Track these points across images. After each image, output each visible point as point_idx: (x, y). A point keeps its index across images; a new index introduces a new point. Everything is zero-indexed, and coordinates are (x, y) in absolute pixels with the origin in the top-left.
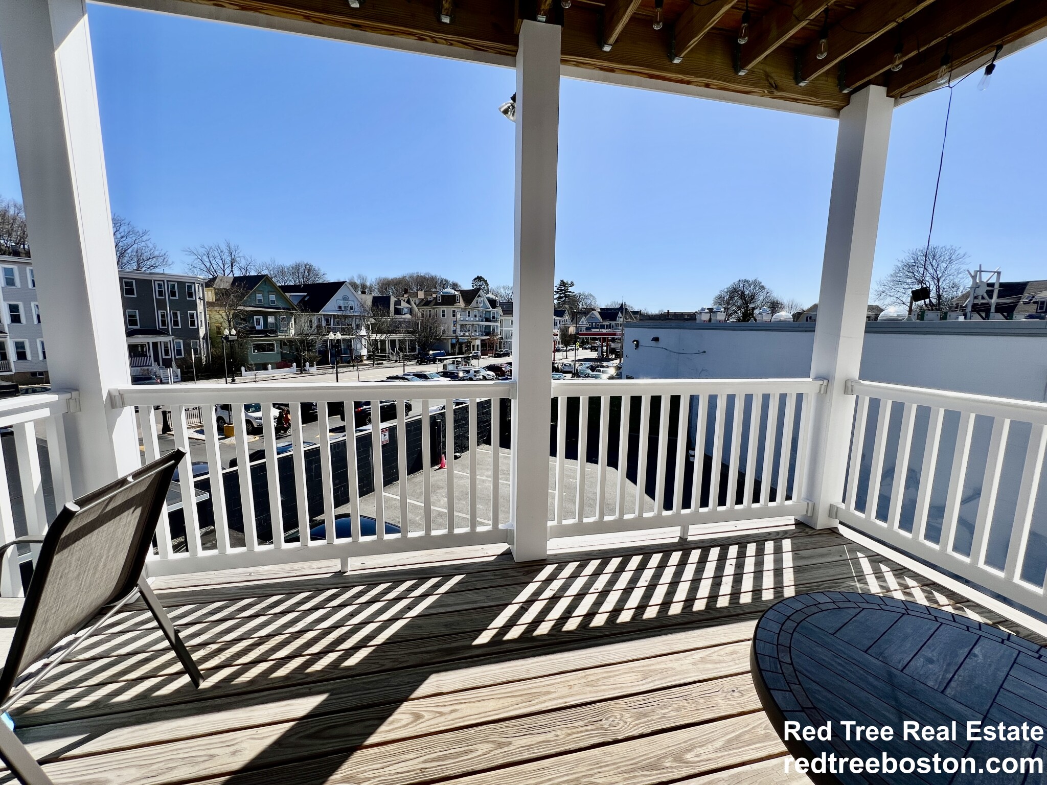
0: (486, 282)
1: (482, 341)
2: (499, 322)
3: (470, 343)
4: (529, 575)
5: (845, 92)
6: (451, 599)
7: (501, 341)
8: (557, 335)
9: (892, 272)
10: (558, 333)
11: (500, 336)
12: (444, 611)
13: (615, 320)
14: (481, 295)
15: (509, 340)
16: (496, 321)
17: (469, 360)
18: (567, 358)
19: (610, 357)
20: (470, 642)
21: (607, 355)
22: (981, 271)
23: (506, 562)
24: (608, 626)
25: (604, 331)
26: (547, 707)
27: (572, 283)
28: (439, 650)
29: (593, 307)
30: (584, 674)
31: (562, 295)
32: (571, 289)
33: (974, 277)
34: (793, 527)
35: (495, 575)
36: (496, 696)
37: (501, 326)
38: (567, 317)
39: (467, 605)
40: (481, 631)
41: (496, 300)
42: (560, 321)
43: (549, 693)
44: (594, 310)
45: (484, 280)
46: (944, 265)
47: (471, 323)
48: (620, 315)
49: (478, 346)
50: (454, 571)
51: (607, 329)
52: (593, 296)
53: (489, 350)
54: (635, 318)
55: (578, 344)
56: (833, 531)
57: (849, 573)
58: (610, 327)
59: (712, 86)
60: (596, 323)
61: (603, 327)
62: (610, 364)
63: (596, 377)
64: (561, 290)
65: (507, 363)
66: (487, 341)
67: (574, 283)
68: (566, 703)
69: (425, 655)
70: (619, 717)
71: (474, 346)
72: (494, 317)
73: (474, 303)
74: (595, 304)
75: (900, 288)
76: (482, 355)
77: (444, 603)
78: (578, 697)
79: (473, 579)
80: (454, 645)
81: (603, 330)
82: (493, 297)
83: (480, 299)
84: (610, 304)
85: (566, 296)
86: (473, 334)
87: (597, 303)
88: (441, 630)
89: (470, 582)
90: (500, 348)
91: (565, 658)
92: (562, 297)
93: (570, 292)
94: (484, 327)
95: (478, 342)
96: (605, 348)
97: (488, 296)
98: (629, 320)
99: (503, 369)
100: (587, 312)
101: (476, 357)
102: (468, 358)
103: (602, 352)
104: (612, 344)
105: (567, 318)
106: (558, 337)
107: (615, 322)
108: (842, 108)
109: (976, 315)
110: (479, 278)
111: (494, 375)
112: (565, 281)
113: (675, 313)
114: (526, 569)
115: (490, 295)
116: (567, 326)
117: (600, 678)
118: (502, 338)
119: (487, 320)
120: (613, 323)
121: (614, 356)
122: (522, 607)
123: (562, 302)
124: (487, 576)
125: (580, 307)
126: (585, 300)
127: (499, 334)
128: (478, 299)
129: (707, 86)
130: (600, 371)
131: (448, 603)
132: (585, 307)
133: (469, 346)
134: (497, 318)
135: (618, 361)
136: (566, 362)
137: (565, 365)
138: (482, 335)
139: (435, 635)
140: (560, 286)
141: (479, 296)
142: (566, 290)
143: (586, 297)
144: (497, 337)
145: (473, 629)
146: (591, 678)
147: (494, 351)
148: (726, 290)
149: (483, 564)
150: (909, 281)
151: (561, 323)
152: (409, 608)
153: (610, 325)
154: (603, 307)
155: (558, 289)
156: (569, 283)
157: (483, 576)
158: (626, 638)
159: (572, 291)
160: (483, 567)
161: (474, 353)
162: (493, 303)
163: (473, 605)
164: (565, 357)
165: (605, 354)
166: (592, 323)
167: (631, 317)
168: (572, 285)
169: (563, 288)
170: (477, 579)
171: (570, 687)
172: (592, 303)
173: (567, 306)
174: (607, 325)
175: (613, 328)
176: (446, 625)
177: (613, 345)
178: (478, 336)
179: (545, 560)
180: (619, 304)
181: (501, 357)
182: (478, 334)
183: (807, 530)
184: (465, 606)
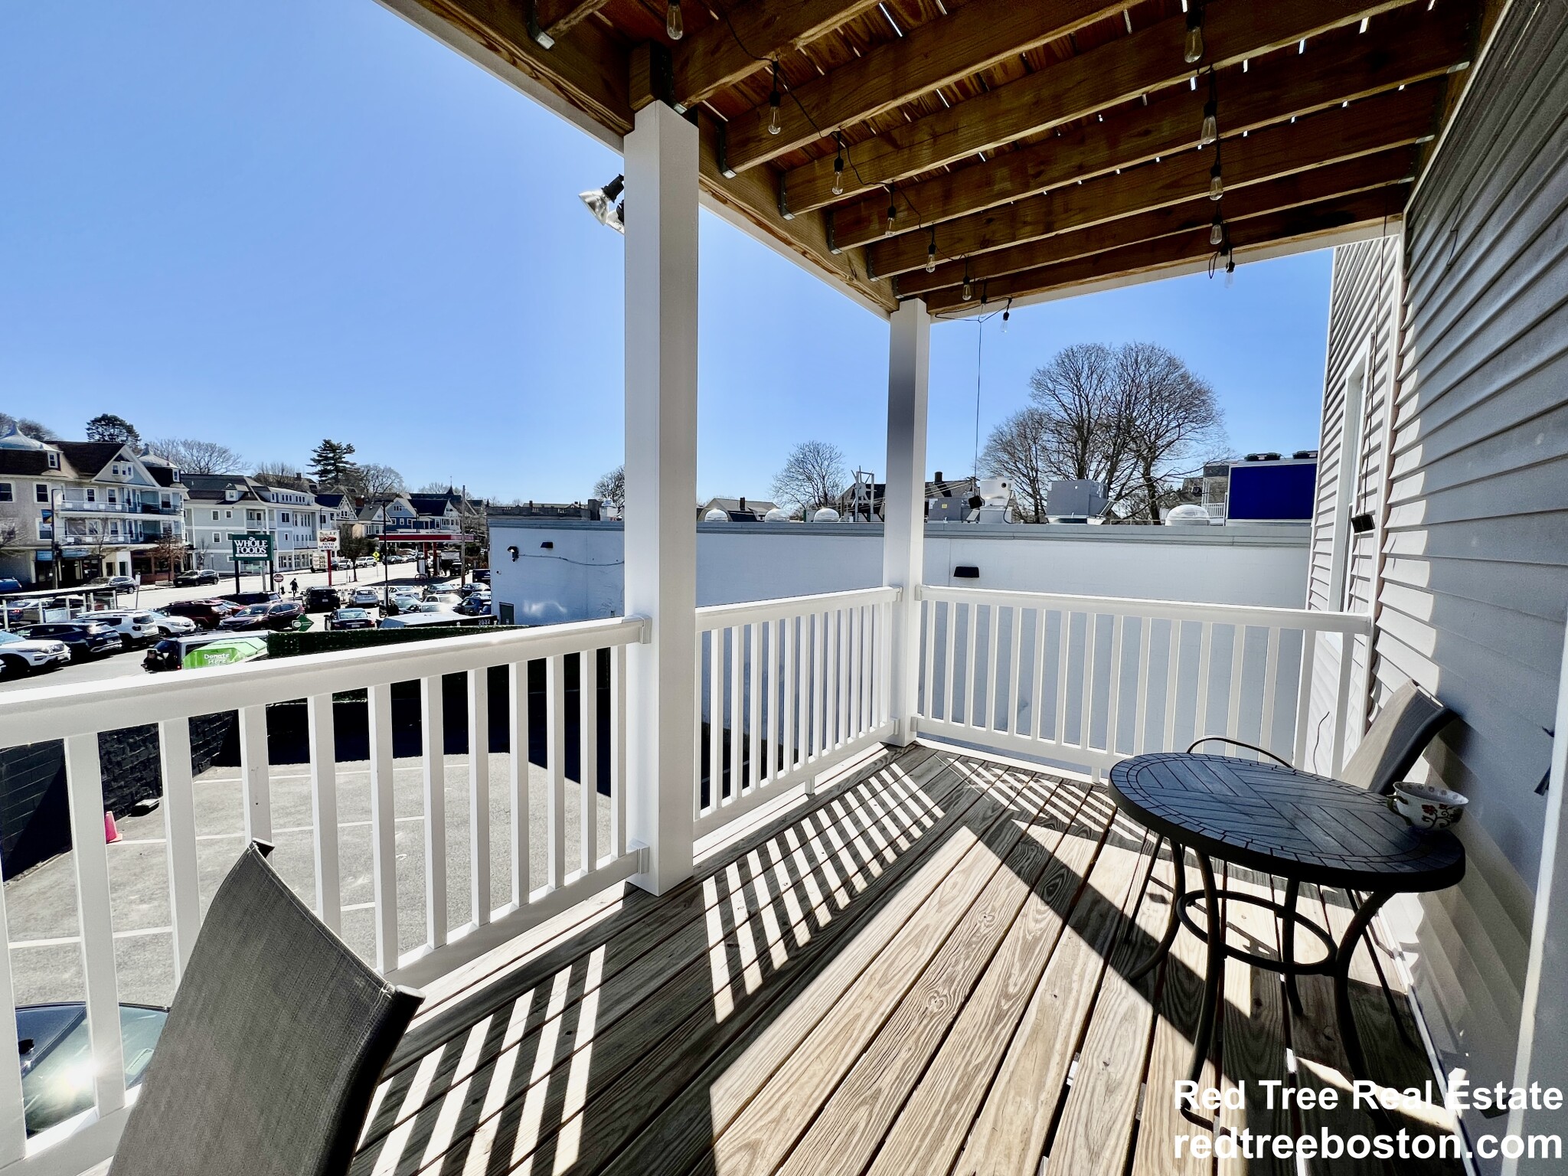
0: (130, 430)
1: (133, 553)
2: (182, 513)
3: (99, 558)
4: (693, 905)
5: (898, 297)
6: (622, 986)
7: (190, 552)
8: (334, 540)
9: (786, 467)
10: (337, 536)
11: (185, 543)
12: (630, 1006)
13: (441, 514)
14: (126, 456)
15: (209, 551)
16: (174, 512)
17: (111, 595)
18: (355, 580)
19: (442, 574)
20: (712, 1021)
21: (436, 573)
22: (861, 472)
23: (642, 903)
24: (837, 917)
25: (423, 532)
26: (872, 1030)
27: (349, 446)
28: (685, 1055)
29: (394, 491)
30: (868, 977)
31: (329, 468)
32: (347, 457)
33: (857, 478)
34: (885, 751)
35: (649, 925)
36: (812, 1058)
37: (188, 522)
38: (346, 507)
39: (655, 981)
40: (710, 1000)
41: (170, 470)
42: (332, 515)
43: (859, 1016)
44: (398, 496)
45: (122, 424)
46: (826, 463)
47: (102, 515)
48: (449, 506)
49: (123, 565)
50: (580, 948)
51: (427, 528)
52: (394, 472)
53: (156, 572)
54: (477, 511)
55: (376, 554)
56: (915, 745)
57: (957, 780)
58: (433, 525)
59: (808, 256)
60: (405, 519)
61: (418, 525)
62: (447, 585)
63: (429, 610)
64: (326, 458)
65: (221, 597)
66: (150, 555)
67: (355, 448)
68: (883, 1014)
69: (672, 1073)
70: (936, 995)
71: (110, 566)
72: (166, 504)
73: (105, 473)
74: (401, 485)
75: (794, 484)
76: (142, 583)
77: (618, 997)
78: (887, 1001)
79: (623, 945)
80: (696, 1037)
81: (421, 530)
82: (163, 463)
83: (122, 466)
84: (427, 487)
85: (338, 470)
86: (106, 539)
87: (404, 484)
88: (655, 1033)
89: (623, 950)
90: (188, 566)
91: (834, 972)
92: (330, 472)
93: (346, 463)
94: (139, 523)
95: (125, 556)
96: (430, 561)
97: (145, 458)
98: (467, 514)
99: (215, 609)
100: (386, 499)
101: (126, 589)
102: (107, 592)
103: (427, 567)
104: (442, 554)
105: (346, 509)
106: (337, 544)
107: (442, 518)
108: (892, 312)
109: (861, 515)
110: (108, 421)
111: (192, 623)
112: (335, 442)
113: (543, 505)
114: (682, 898)
115: (151, 458)
116: (348, 523)
117: (885, 972)
118: (191, 547)
119: (147, 509)
120: (437, 519)
121: (448, 573)
122: (728, 946)
123: (330, 479)
124: (637, 932)
125: (371, 490)
126: (380, 478)
127: (184, 538)
128: (117, 464)
129: (804, 253)
130: (434, 599)
131: (624, 992)
132: (380, 490)
133: (98, 566)
134: (175, 506)
135: (459, 581)
136: (358, 586)
137: (359, 593)
138: (133, 542)
139: (655, 1041)
140: (324, 450)
141: (120, 458)
142: (337, 460)
143: (379, 473)
144: (180, 545)
145: (697, 1005)
146: (878, 976)
147: (173, 574)
148: (610, 476)
149: (614, 918)
150: (800, 477)
151: (335, 517)
152: (568, 1032)
153: (432, 522)
154: (416, 492)
155: (319, 456)
156: (344, 446)
157: (632, 935)
158: (865, 919)
159: (351, 462)
160: (618, 923)
161: (114, 580)
162: (163, 476)
163: (662, 976)
164: (352, 579)
165: (432, 570)
166: (398, 519)
167: (469, 511)
168: (350, 450)
169: (331, 455)
170: (629, 942)
171: (870, 997)
172: (395, 485)
173: (342, 488)
174: (427, 523)
175: (438, 526)
176: (656, 1021)
177: (444, 556)
178: (124, 543)
179: (692, 877)
180: (445, 488)
181: (195, 586)
182: (121, 539)
183: (899, 750)
184: (652, 984)
